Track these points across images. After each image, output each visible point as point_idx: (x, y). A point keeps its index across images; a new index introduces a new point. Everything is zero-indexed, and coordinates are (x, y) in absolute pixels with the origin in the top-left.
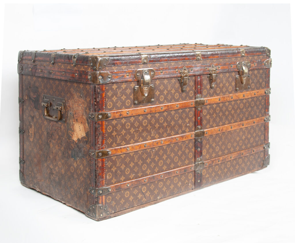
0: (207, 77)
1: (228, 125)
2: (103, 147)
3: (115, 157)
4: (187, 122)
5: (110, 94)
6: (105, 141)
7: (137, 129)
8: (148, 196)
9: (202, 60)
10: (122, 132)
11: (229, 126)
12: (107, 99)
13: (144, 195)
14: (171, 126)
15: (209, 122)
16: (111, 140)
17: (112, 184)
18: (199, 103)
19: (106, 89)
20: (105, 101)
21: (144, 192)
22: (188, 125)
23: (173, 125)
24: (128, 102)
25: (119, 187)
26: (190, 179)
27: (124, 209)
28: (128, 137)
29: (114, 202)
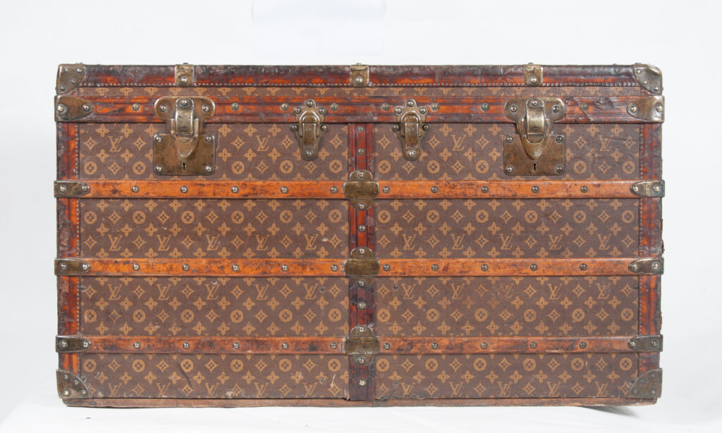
0: (391, 130)
1: (473, 260)
2: (72, 253)
3: (106, 280)
4: (323, 233)
5: (90, 144)
6: (78, 241)
7: (165, 229)
8: (199, 382)
9: (370, 85)
10: (123, 230)
11: (476, 262)
12: (82, 156)
13: (188, 378)
14: (268, 236)
15: (399, 242)
16: (95, 242)
17: (98, 334)
18: (359, 192)
19: (78, 132)
20: (79, 157)
21: (186, 371)
22: (325, 240)
23: (274, 233)
24: (139, 167)
25: (111, 344)
26: (335, 373)
27: (131, 396)
28: (140, 242)
29: (102, 373)
